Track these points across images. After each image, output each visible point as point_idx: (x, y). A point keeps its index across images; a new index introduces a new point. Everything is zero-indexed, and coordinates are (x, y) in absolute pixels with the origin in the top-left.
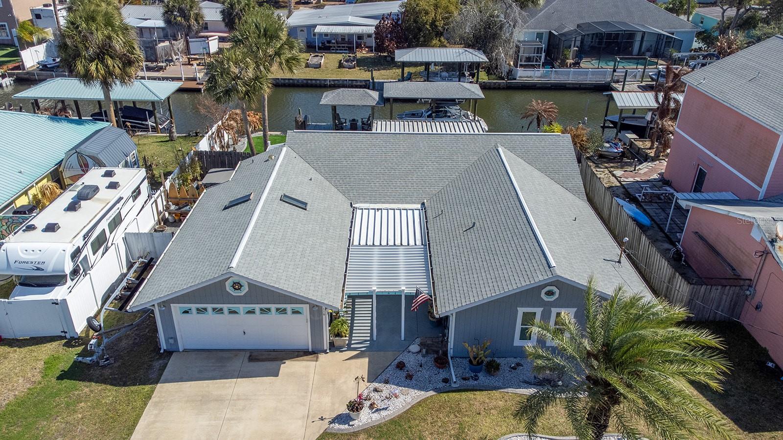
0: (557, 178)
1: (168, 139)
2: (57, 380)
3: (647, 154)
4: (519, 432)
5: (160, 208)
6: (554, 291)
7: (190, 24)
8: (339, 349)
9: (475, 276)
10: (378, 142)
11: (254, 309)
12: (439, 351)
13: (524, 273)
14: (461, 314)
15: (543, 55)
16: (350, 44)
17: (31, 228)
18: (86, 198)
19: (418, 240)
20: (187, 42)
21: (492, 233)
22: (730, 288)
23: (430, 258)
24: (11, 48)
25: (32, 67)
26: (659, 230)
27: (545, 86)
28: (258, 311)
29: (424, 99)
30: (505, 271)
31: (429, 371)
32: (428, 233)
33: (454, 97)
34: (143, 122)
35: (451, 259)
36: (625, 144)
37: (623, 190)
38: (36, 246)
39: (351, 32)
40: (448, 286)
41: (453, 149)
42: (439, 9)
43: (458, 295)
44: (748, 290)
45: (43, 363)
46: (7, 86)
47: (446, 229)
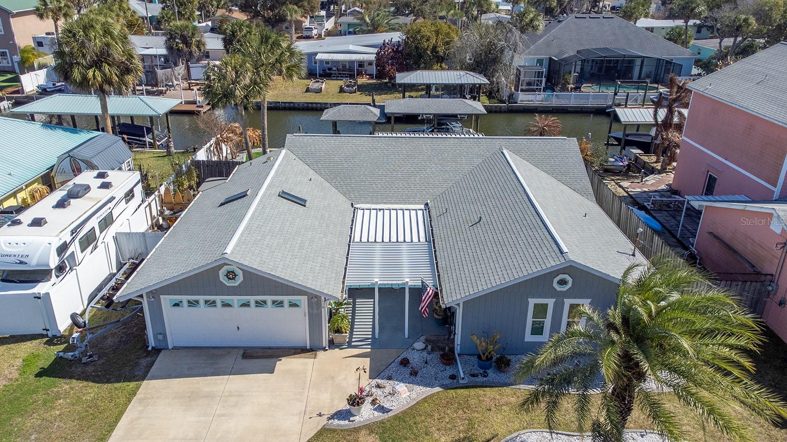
0: (564, 179)
1: (165, 154)
2: (35, 377)
3: (653, 168)
4: (533, 428)
5: (154, 213)
6: (566, 280)
7: (191, 51)
8: (339, 346)
9: (483, 266)
10: (379, 146)
11: (249, 302)
12: (445, 347)
13: (535, 260)
14: (470, 304)
15: (544, 80)
16: (352, 72)
17: (17, 223)
18: (76, 196)
19: (422, 237)
20: (188, 69)
21: (499, 226)
22: (751, 283)
23: (435, 254)
24: (11, 75)
25: (31, 91)
26: (670, 236)
27: (546, 109)
28: (253, 304)
29: (426, 114)
30: (514, 260)
31: (435, 367)
32: (432, 230)
33: (456, 112)
34: (141, 139)
35: (458, 253)
36: (630, 160)
37: (631, 199)
38: (20, 239)
39: (352, 59)
40: (455, 277)
41: (457, 152)
42: (440, 35)
43: (465, 285)
44: (770, 285)
45: (21, 360)
46: (5, 109)
47: (451, 226)
